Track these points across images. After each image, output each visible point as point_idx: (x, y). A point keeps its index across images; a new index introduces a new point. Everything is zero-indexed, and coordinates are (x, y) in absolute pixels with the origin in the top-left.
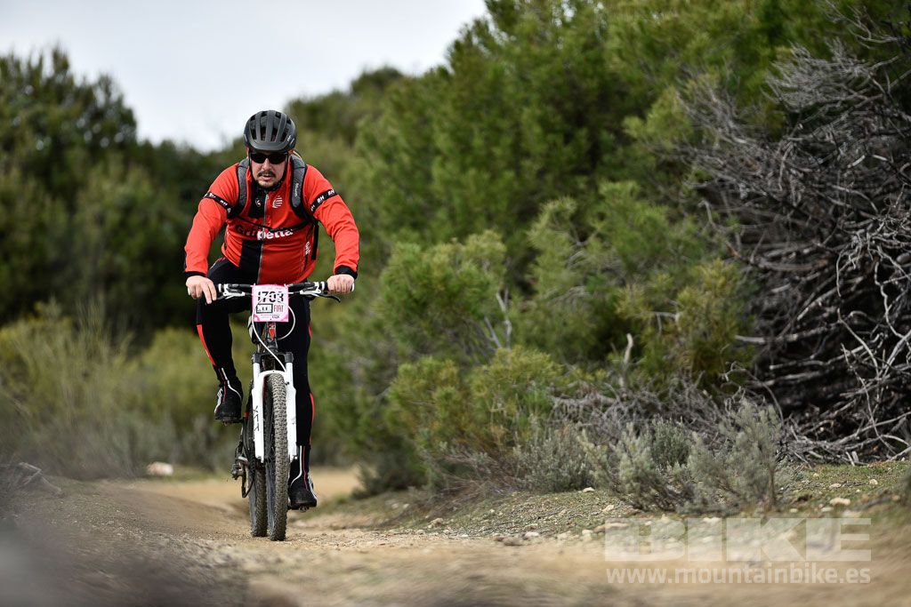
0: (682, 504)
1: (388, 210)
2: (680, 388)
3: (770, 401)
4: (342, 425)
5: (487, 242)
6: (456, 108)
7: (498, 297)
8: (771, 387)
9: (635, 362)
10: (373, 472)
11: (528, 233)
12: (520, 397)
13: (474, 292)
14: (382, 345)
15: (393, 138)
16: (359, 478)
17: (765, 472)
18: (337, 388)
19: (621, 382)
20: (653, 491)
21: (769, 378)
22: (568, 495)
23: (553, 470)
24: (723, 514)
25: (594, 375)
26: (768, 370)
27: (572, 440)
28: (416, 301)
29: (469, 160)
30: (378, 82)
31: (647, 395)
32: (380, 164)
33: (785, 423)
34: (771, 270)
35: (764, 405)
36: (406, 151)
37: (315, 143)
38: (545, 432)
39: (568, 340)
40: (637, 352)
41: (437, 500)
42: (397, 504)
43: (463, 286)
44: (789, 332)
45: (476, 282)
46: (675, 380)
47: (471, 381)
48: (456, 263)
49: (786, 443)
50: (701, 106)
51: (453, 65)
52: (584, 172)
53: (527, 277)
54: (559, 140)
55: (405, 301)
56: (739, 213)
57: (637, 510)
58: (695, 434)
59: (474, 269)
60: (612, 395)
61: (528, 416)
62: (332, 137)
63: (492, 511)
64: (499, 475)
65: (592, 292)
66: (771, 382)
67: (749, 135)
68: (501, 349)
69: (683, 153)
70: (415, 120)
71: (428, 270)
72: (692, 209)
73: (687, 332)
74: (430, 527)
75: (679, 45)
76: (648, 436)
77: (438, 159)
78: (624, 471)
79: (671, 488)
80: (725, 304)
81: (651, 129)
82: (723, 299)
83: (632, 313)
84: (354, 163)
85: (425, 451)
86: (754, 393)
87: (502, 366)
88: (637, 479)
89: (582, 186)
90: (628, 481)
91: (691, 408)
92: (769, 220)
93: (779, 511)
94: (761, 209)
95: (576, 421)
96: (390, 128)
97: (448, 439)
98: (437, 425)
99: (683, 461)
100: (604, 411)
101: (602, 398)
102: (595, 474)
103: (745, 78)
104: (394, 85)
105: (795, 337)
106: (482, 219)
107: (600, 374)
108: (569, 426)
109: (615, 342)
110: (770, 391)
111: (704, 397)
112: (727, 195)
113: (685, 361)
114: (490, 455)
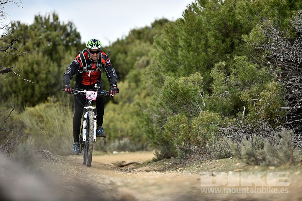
0: (262, 163)
1: (164, 66)
2: (261, 124)
3: (292, 128)
4: (149, 137)
5: (197, 76)
6: (186, 32)
7: (201, 94)
8: (292, 124)
9: (246, 115)
10: (159, 152)
11: (210, 73)
12: (208, 127)
13: (193, 92)
14: (162, 111)
15: (165, 42)
16: (155, 155)
17: (290, 152)
18: (148, 125)
19: (242, 122)
20: (253, 159)
21: (291, 121)
22: (224, 160)
23: (219, 152)
24: (276, 166)
25: (232, 120)
26: (290, 118)
27: (225, 142)
28: (173, 96)
29: (190, 49)
30: (161, 23)
31: (250, 126)
32: (161, 50)
33: (296, 135)
34: (291, 85)
35: (289, 130)
36: (170, 46)
37: (140, 44)
38: (216, 139)
39: (224, 108)
40: (247, 112)
41: (181, 162)
42: (168, 163)
43: (189, 90)
44: (297, 105)
45: (193, 89)
46: (260, 122)
47: (192, 122)
48: (186, 83)
49: (297, 142)
50: (268, 31)
51: (185, 18)
52: (229, 53)
53: (210, 87)
54: (220, 42)
55: (169, 96)
56: (280, 66)
57: (247, 165)
58: (266, 139)
59: (192, 85)
60: (239, 127)
61: (211, 133)
62: (145, 42)
63: (199, 165)
64: (201, 153)
65: (232, 93)
66: (292, 122)
67: (284, 40)
68: (202, 112)
69: (262, 46)
70: (173, 36)
71: (177, 85)
72: (265, 65)
73: (263, 105)
74: (178, 170)
75: (260, 10)
76: (251, 140)
77: (180, 49)
78: (243, 152)
79: (258, 157)
80: (276, 96)
81: (251, 39)
82: (276, 94)
83: (245, 99)
84: (153, 50)
85: (177, 145)
86: (286, 126)
87: (202, 117)
88: (247, 154)
89: (228, 57)
90: (244, 155)
91: (265, 131)
92: (291, 68)
93: (295, 165)
94: (288, 65)
95: (226, 135)
96: (164, 39)
97: (184, 141)
98: (180, 137)
99: (262, 148)
100: (236, 132)
101: (235, 128)
102: (233, 153)
103: (282, 21)
104: (166, 24)
105: (300, 107)
106: (195, 68)
107: (234, 119)
108: (224, 137)
109: (239, 109)
110: (291, 125)
111: (270, 127)
112: (277, 60)
113: (263, 115)
114: (198, 147)
